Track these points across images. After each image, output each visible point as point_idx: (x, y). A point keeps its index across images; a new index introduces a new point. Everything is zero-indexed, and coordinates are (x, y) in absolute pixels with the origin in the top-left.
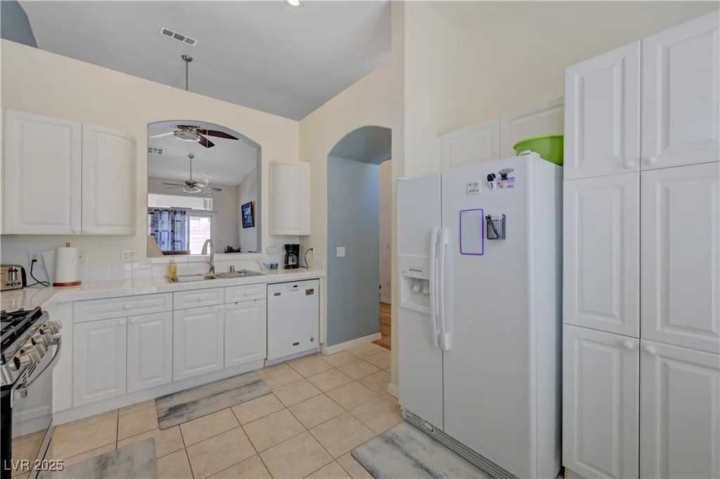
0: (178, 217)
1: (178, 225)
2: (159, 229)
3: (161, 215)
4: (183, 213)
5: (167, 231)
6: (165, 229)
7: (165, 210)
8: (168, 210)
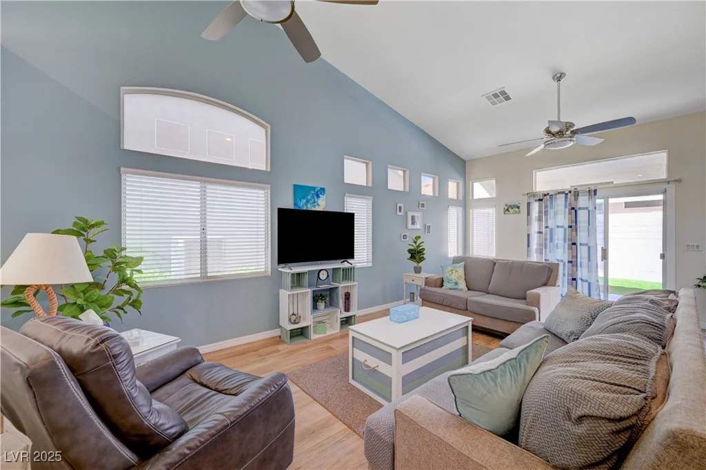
0: (583, 201)
1: (582, 215)
3: (552, 202)
4: (593, 193)
5: (563, 227)
6: (559, 224)
7: (559, 193)
8: (563, 193)
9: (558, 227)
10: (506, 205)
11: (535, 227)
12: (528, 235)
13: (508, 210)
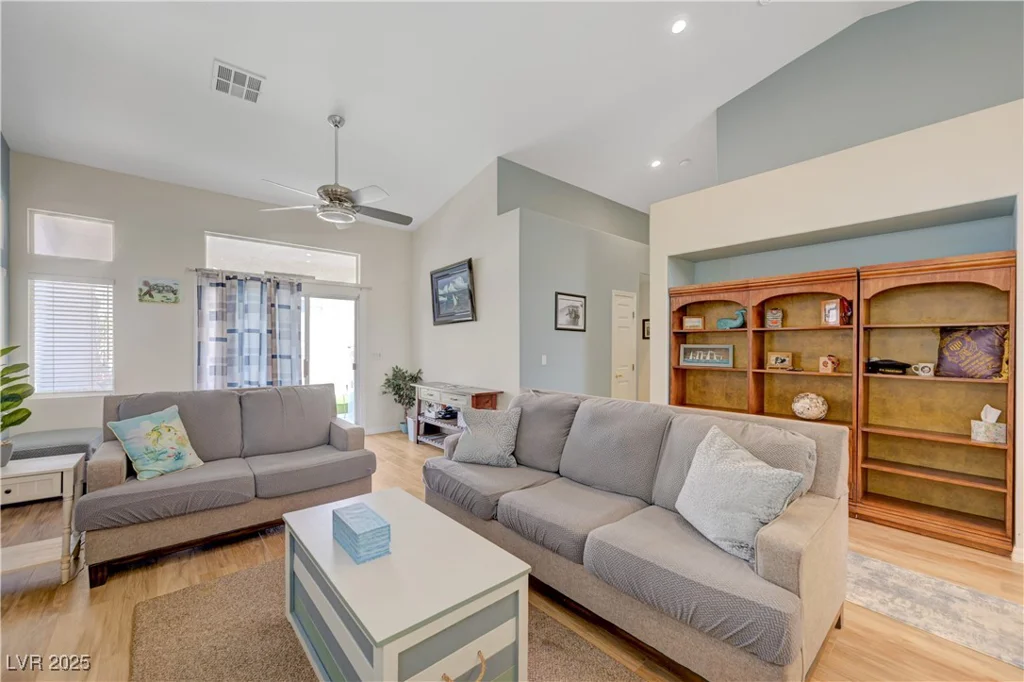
0: (283, 296)
1: (283, 316)
2: (238, 326)
3: (241, 292)
4: (295, 288)
5: (257, 331)
6: (252, 327)
7: (252, 279)
8: (259, 280)
9: (249, 331)
10: (146, 283)
11: (212, 329)
12: (199, 343)
13: (149, 293)
